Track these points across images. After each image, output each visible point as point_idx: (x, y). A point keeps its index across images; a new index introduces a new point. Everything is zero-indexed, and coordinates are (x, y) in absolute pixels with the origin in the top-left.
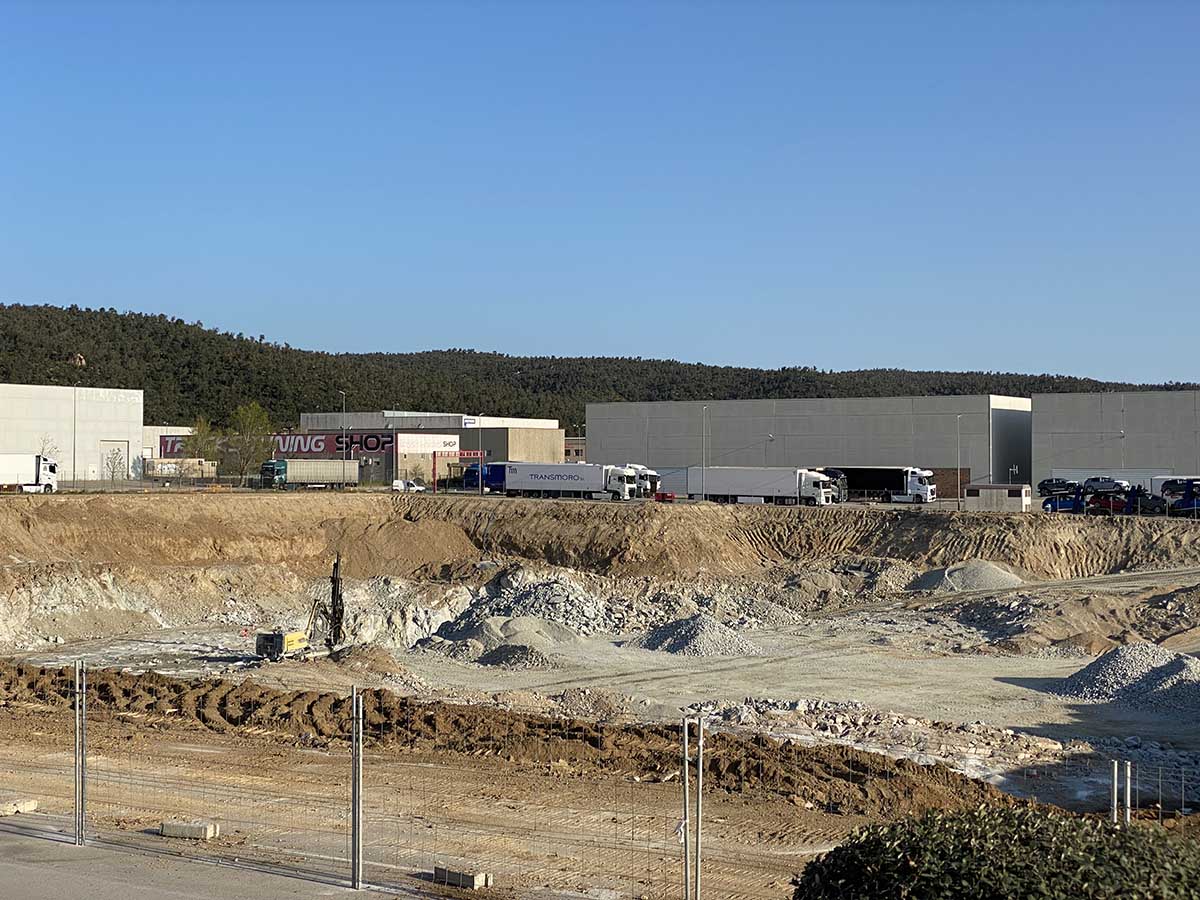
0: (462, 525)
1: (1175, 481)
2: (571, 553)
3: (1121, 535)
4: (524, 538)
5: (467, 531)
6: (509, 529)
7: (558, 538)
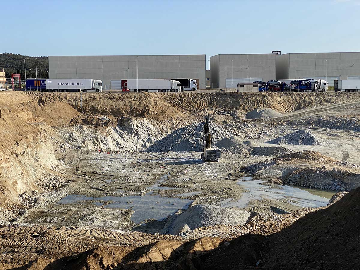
0: (69, 103)
1: (295, 81)
2: (124, 112)
3: (292, 98)
4: (101, 107)
5: (72, 106)
6: (92, 104)
7: (116, 106)
